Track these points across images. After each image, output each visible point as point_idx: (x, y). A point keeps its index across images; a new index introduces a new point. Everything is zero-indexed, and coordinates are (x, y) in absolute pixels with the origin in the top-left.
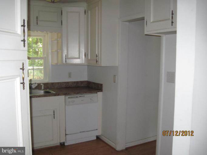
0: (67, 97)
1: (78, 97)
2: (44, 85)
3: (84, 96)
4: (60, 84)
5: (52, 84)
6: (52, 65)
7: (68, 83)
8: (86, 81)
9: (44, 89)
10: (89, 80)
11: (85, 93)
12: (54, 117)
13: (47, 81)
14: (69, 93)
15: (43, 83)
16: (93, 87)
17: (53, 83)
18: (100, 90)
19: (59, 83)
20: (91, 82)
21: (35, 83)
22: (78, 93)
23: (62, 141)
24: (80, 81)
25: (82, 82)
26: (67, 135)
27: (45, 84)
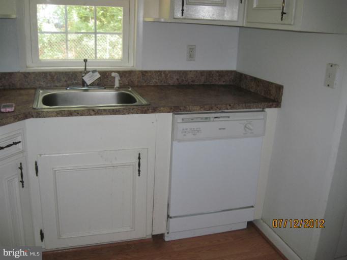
0: (179, 118)
1: (212, 119)
2: (121, 77)
3: (229, 117)
4: (163, 75)
5: (144, 73)
6: (144, 22)
7: (185, 73)
8: (231, 72)
9: (119, 88)
10: (241, 70)
11: (231, 109)
12: (139, 171)
13: (129, 66)
14: (185, 107)
15: (118, 72)
16: (252, 91)
17: (146, 72)
18: (274, 101)
19: (160, 72)
20: (246, 76)
21: (94, 71)
22: (211, 108)
23: (157, 232)
24: (218, 72)
25: (221, 74)
26: (171, 218)
27: (123, 74)
